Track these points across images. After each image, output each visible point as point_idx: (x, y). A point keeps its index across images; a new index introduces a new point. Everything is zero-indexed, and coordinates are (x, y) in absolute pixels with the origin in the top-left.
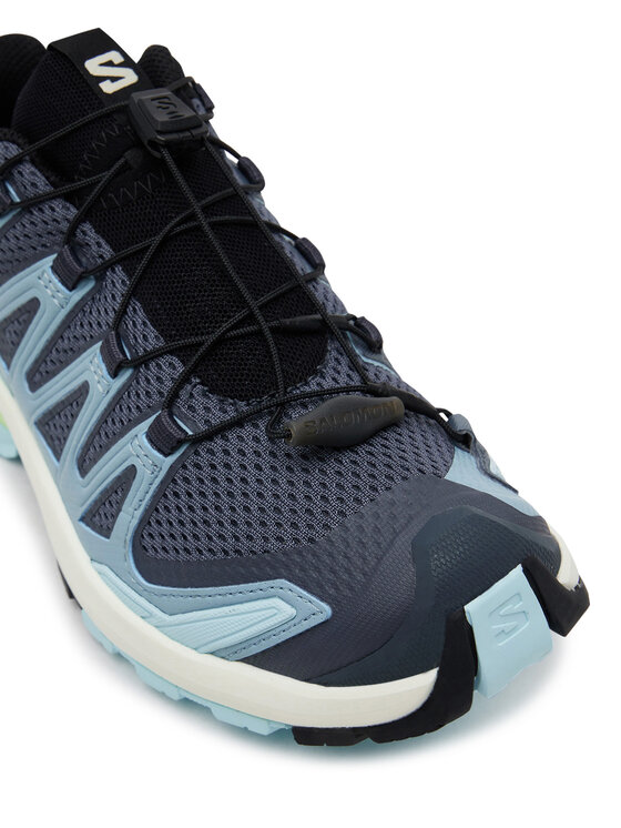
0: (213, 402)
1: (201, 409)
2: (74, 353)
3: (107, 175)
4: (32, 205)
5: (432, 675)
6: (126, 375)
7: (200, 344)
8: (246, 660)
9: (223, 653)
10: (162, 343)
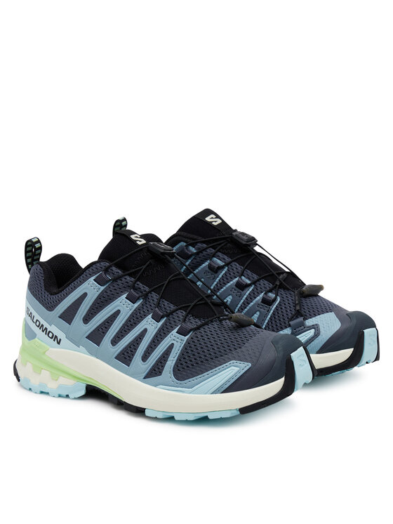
0: (197, 320)
1: (193, 322)
2: (142, 318)
3: (144, 267)
4: (117, 279)
5: (283, 379)
6: (163, 321)
7: (189, 306)
8: (222, 393)
9: (214, 393)
10: (175, 308)
